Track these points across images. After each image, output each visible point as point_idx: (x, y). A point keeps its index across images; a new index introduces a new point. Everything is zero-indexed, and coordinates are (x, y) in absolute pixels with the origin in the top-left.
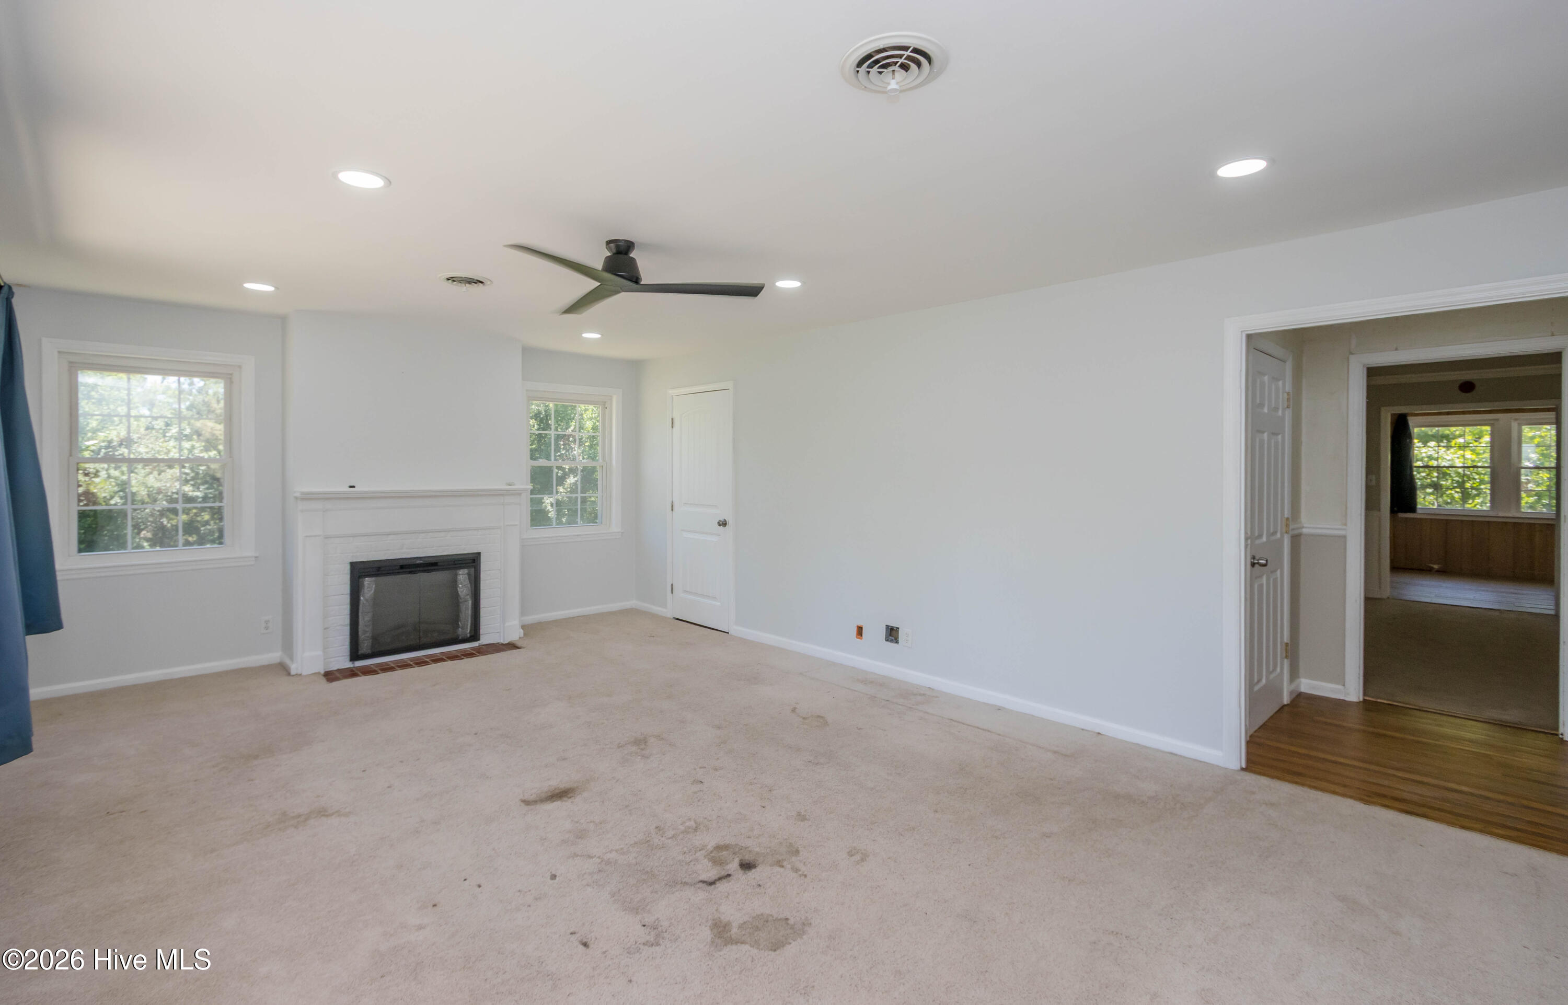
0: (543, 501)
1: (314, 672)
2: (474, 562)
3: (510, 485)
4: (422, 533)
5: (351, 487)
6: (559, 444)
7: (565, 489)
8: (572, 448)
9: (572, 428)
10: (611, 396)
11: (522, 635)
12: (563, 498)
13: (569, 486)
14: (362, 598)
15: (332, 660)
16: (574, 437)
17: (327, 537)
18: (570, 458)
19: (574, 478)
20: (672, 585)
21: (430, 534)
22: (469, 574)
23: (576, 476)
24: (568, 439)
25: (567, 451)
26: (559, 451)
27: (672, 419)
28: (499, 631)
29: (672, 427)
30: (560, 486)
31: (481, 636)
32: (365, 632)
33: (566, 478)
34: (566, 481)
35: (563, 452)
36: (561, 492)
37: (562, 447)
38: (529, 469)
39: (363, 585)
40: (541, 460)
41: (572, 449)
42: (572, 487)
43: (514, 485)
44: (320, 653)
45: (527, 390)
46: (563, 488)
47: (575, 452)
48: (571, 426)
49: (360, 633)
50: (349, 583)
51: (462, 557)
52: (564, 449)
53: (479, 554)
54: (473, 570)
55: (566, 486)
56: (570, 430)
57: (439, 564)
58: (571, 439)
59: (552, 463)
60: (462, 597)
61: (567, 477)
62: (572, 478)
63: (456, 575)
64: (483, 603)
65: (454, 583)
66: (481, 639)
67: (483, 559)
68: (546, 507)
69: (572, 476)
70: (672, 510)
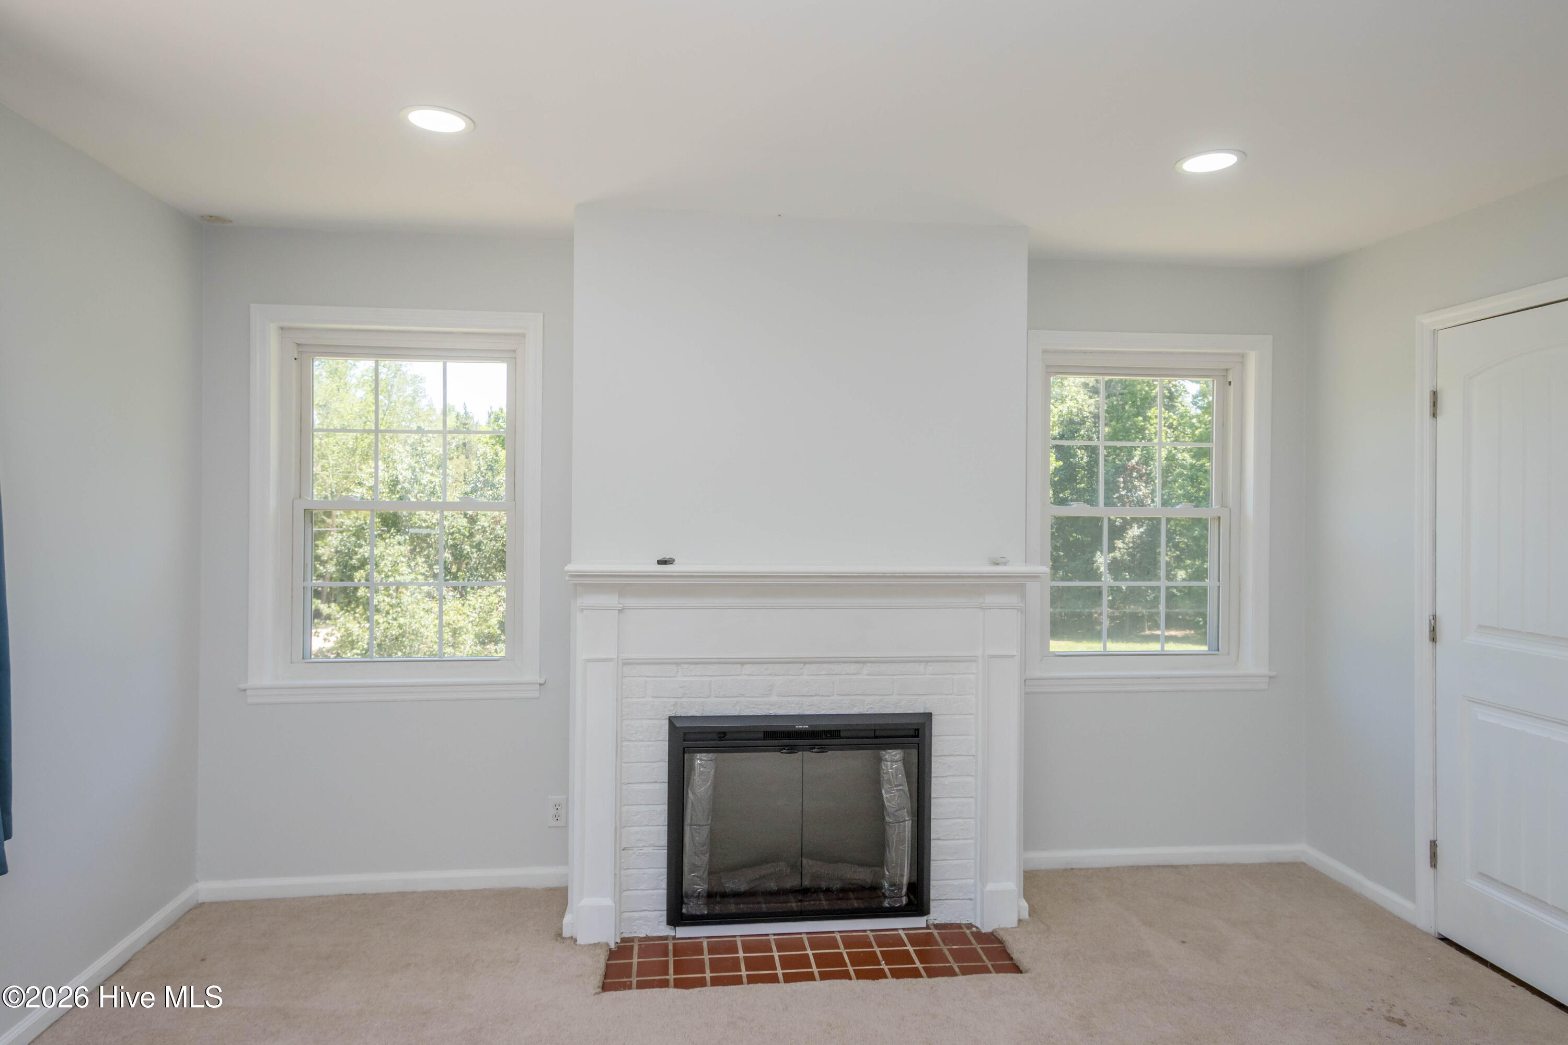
0: (1094, 559)
1: (596, 941)
2: (917, 736)
3: (997, 564)
4: (811, 663)
5: (662, 562)
6: (1118, 481)
7: (1126, 544)
8: (1135, 487)
9: (1136, 459)
10: (1243, 356)
11: (1025, 915)
12: (1123, 556)
13: (1132, 540)
14: (690, 795)
15: (637, 915)
16: (1138, 471)
17: (627, 663)
18: (1133, 501)
19: (1139, 528)
20: (1433, 844)
21: (825, 666)
22: (905, 762)
23: (1142, 526)
24: (1130, 475)
25: (1130, 491)
26: (1118, 492)
27: (1435, 394)
28: (972, 896)
29: (1434, 415)
30: (1118, 540)
31: (933, 904)
32: (694, 868)
33: (1128, 529)
34: (1127, 533)
35: (1123, 493)
36: (1120, 549)
37: (1122, 485)
38: (1049, 522)
39: (692, 768)
40: (1074, 505)
41: (1136, 490)
42: (1135, 542)
43: (1005, 564)
44: (608, 902)
45: (1045, 352)
46: (1123, 543)
47: (1141, 493)
48: (1135, 456)
49: (686, 869)
50: (666, 757)
51: (897, 721)
52: (1124, 488)
53: (929, 716)
54: (915, 752)
55: (1127, 539)
56: (1133, 462)
57: (842, 734)
58: (1135, 474)
59: (1100, 510)
60: (891, 810)
61: (1128, 527)
62: (1136, 528)
63: (879, 760)
64: (938, 828)
65: (876, 782)
66: (932, 909)
67: (937, 728)
68: (1098, 568)
69: (1135, 526)
70: (1434, 640)
